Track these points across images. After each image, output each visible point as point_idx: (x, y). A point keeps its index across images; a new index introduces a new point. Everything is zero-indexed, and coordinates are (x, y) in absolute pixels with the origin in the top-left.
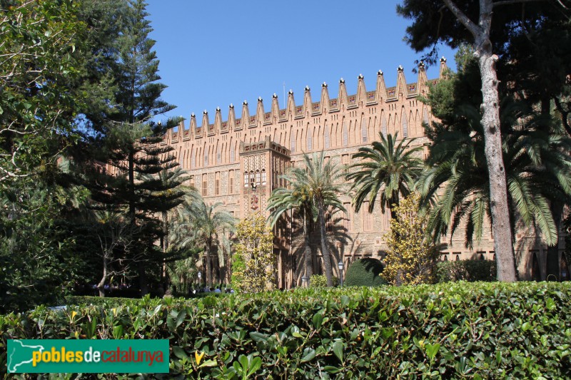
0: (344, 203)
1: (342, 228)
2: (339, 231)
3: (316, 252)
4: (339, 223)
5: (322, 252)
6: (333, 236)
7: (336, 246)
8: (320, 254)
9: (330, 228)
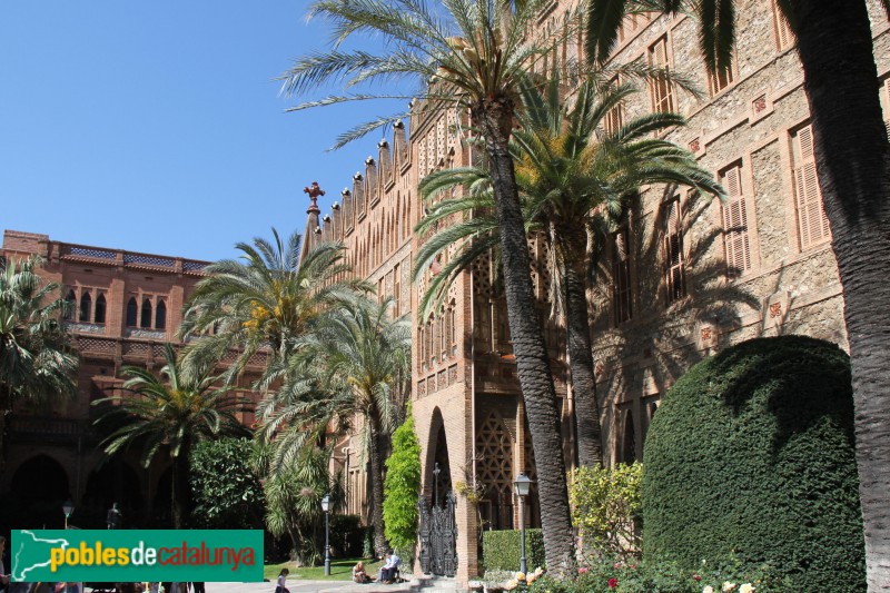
0: (722, 173)
1: (721, 268)
2: (709, 285)
3: (641, 385)
4: (714, 254)
5: (659, 383)
6: (691, 314)
7: (700, 345)
8: (653, 390)
9: (682, 284)
